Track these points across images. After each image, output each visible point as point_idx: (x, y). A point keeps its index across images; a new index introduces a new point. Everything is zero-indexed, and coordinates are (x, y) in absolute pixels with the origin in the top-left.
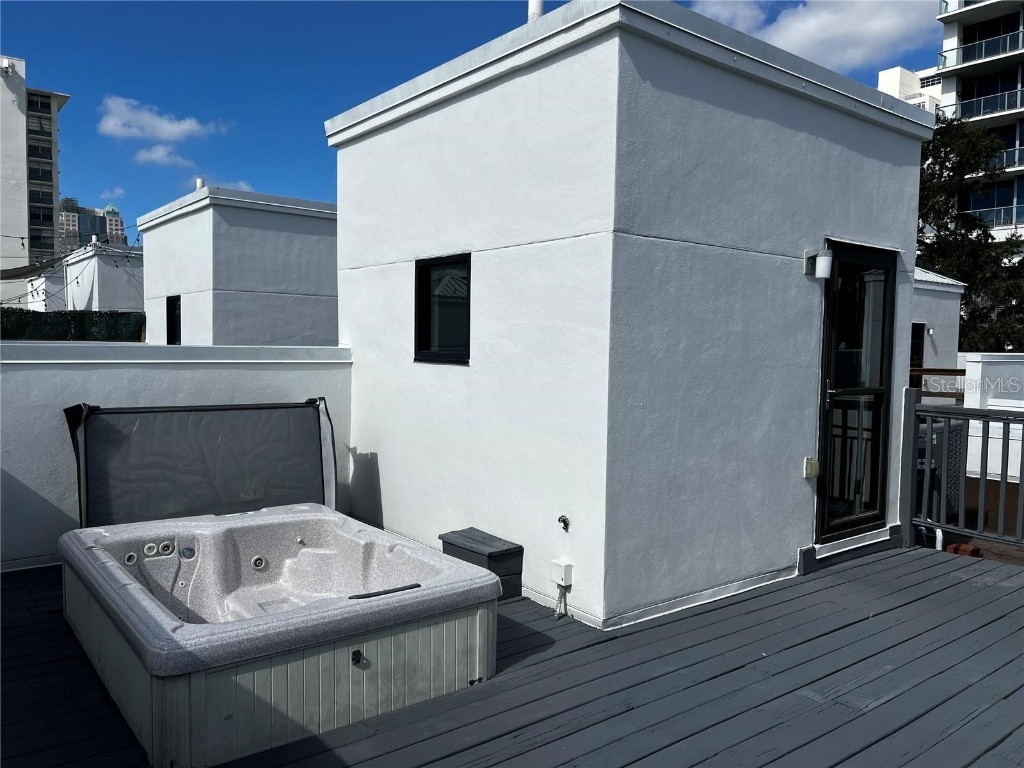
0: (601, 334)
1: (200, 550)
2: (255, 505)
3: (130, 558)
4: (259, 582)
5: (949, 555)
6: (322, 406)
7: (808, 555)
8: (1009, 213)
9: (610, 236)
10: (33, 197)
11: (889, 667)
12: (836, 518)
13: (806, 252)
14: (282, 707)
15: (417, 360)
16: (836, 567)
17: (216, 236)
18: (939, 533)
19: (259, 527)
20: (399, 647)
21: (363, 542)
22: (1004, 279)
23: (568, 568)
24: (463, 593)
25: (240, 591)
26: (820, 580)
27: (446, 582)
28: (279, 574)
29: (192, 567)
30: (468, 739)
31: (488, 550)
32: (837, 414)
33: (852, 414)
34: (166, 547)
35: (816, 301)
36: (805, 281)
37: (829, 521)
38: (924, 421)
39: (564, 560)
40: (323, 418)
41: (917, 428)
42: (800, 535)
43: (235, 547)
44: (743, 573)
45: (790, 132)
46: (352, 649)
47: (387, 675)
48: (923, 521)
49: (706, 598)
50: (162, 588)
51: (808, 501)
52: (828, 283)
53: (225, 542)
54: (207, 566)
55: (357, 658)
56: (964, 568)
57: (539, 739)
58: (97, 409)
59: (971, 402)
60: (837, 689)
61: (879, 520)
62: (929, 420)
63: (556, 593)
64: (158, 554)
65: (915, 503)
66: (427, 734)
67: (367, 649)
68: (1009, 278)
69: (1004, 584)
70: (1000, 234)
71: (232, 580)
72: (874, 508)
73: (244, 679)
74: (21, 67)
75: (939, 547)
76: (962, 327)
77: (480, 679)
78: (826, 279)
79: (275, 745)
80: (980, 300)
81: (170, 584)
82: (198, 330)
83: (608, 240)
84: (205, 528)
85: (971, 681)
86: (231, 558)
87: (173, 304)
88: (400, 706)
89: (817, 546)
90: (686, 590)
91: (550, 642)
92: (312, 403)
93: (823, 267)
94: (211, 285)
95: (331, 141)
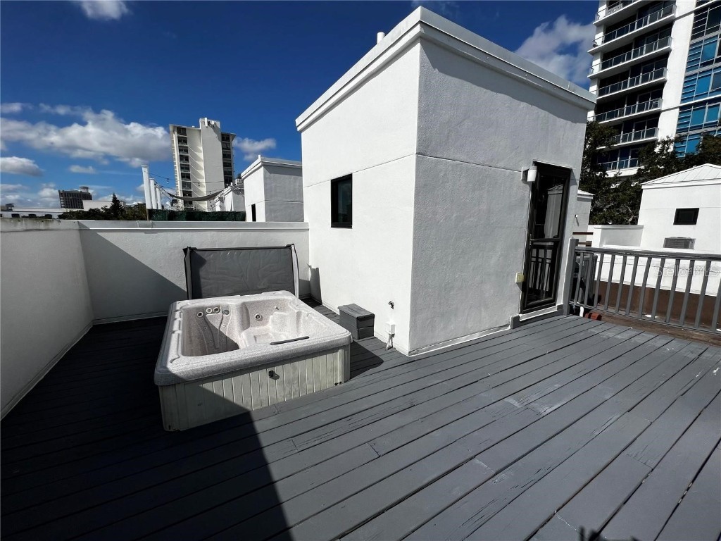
0: (410, 210)
1: (231, 311)
2: (260, 291)
3: (200, 314)
4: (258, 325)
5: (586, 320)
6: (293, 248)
7: (516, 320)
8: (615, 164)
9: (414, 157)
10: (225, 173)
11: (557, 386)
12: (531, 301)
13: (523, 169)
14: (230, 399)
15: (332, 226)
16: (528, 325)
17: (265, 178)
18: (582, 309)
19: (258, 302)
20: (295, 369)
21: (296, 311)
22: (612, 193)
23: (393, 327)
24: (329, 342)
25: (250, 329)
26: (521, 332)
27: (322, 336)
28: (267, 322)
29: (228, 319)
30: (323, 420)
31: (357, 315)
32: (534, 251)
33: (542, 252)
34: (216, 310)
35: (527, 194)
36: (522, 184)
37: (528, 303)
38: (579, 255)
39: (392, 322)
40: (293, 253)
41: (575, 258)
42: (513, 309)
43: (247, 310)
44: (482, 328)
45: (517, 102)
46: (270, 370)
47: (289, 382)
48: (575, 303)
49: (463, 340)
50: (215, 327)
51: (517, 294)
52: (533, 185)
53: (241, 308)
54: (234, 319)
55: (272, 375)
56: (595, 328)
57: (360, 423)
58: (195, 249)
59: (595, 245)
60: (527, 399)
61: (553, 302)
62: (582, 254)
63: (388, 337)
64: (213, 313)
65: (572, 295)
66: (303, 416)
67: (278, 370)
68: (614, 192)
69: (619, 337)
70: (611, 174)
71: (245, 324)
72: (551, 296)
73: (207, 386)
74: (218, 124)
75: (581, 315)
76: (590, 214)
77: (340, 383)
78: (533, 182)
79: (228, 416)
80: (598, 203)
81: (219, 325)
82: (261, 217)
83: (413, 159)
84: (233, 302)
85: (607, 397)
86: (245, 314)
87: (253, 207)
88: (296, 396)
89: (521, 315)
90: (452, 337)
91: (381, 362)
92: (289, 246)
93: (532, 176)
94: (264, 199)
95: (299, 129)
